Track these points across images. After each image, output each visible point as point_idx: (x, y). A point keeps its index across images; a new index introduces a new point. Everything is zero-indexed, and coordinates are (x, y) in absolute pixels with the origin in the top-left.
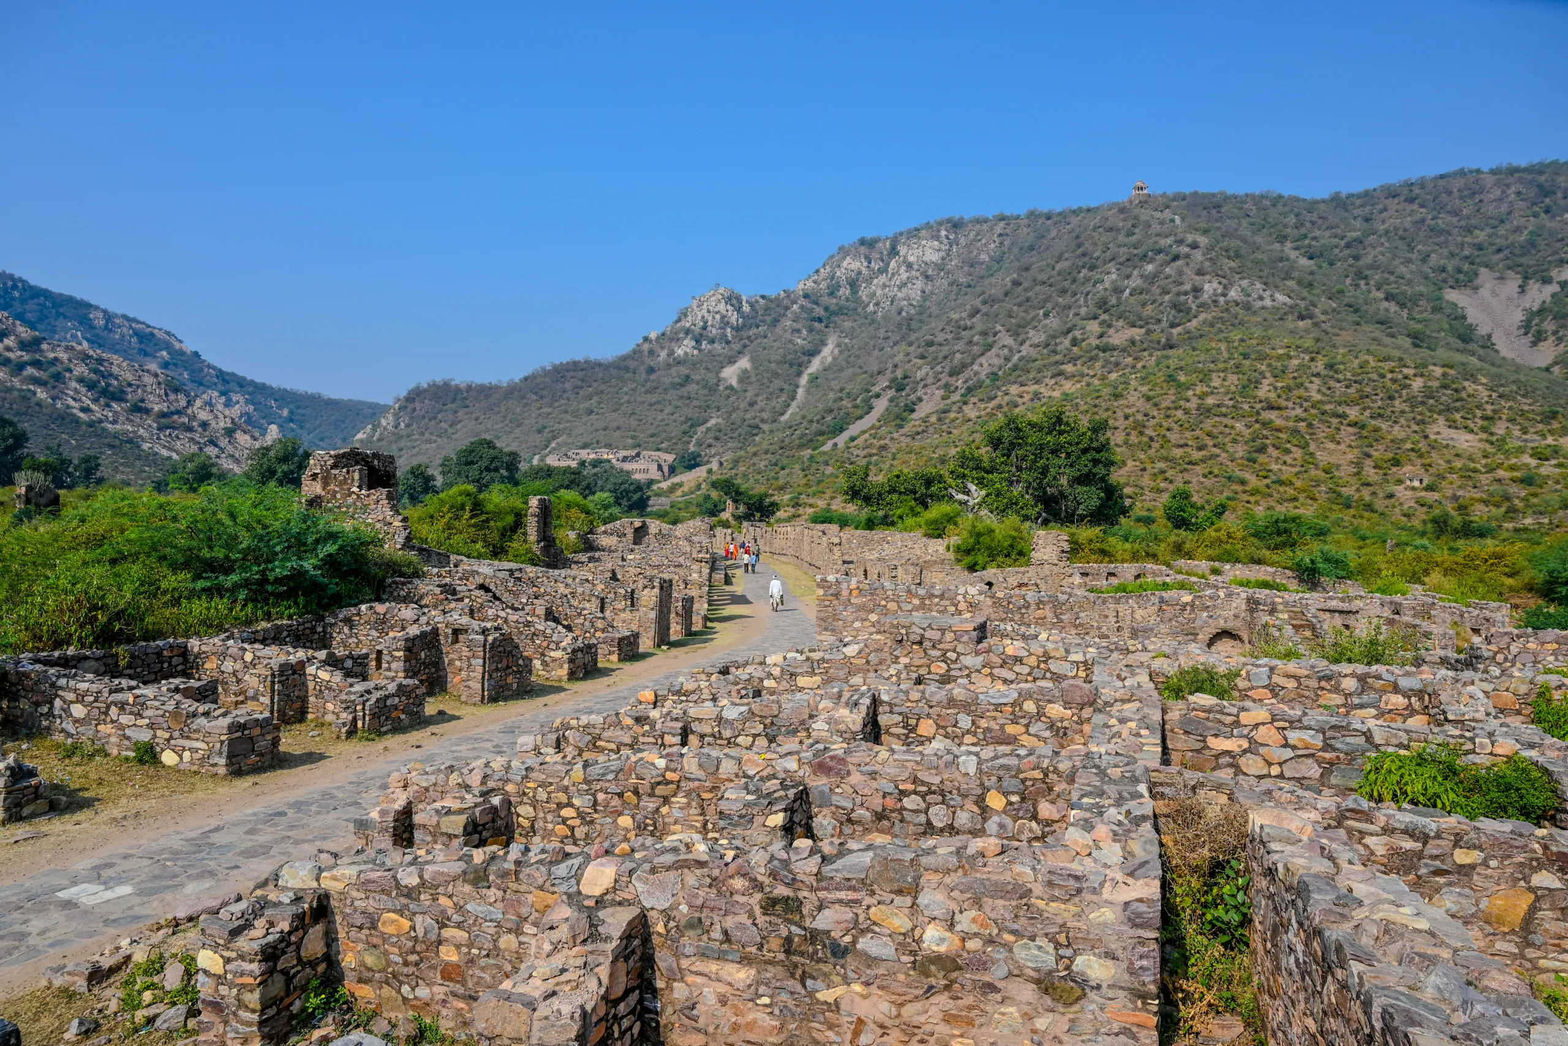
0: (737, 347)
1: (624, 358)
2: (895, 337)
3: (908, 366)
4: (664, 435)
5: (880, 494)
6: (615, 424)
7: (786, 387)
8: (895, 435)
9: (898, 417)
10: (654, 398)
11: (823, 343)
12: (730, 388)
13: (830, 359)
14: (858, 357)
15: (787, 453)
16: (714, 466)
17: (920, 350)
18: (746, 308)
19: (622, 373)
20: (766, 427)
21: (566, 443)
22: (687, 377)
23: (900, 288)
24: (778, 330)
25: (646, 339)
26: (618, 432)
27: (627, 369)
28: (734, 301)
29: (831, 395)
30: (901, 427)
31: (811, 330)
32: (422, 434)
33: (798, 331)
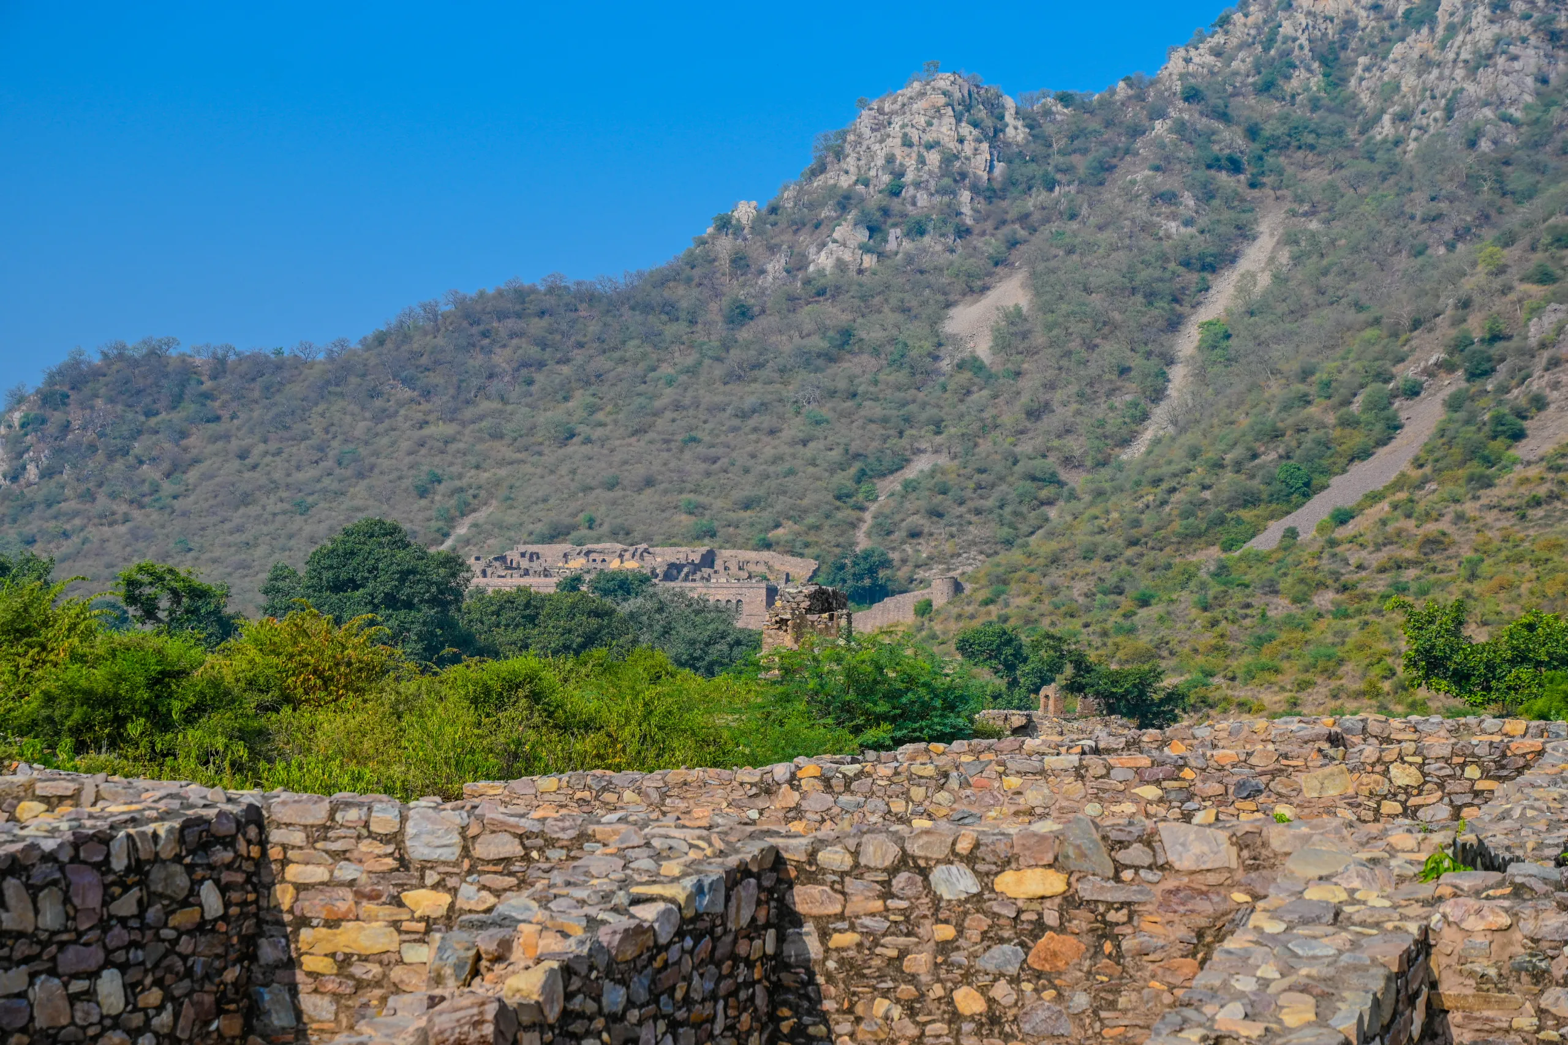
0: (990, 244)
1: (663, 280)
2: (1462, 215)
3: (1500, 304)
4: (782, 503)
5: (1490, 667)
6: (640, 471)
7: (1136, 361)
8: (1469, 508)
9: (1474, 453)
10: (750, 394)
11: (1245, 233)
12: (972, 365)
13: (1264, 280)
14: (1349, 274)
15: (1150, 557)
16: (939, 594)
17: (1539, 257)
18: (1016, 132)
19: (654, 321)
20: (1077, 480)
21: (501, 526)
22: (846, 336)
23: (1472, 70)
24: (1111, 195)
25: (724, 224)
26: (648, 497)
27: (669, 310)
28: (981, 113)
29: (1275, 388)
30: (1487, 483)
31: (1207, 194)
32: (89, 496)
33: (1170, 198)
